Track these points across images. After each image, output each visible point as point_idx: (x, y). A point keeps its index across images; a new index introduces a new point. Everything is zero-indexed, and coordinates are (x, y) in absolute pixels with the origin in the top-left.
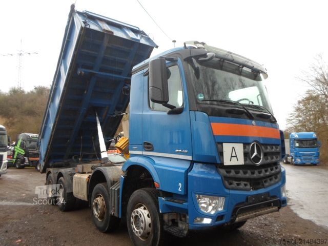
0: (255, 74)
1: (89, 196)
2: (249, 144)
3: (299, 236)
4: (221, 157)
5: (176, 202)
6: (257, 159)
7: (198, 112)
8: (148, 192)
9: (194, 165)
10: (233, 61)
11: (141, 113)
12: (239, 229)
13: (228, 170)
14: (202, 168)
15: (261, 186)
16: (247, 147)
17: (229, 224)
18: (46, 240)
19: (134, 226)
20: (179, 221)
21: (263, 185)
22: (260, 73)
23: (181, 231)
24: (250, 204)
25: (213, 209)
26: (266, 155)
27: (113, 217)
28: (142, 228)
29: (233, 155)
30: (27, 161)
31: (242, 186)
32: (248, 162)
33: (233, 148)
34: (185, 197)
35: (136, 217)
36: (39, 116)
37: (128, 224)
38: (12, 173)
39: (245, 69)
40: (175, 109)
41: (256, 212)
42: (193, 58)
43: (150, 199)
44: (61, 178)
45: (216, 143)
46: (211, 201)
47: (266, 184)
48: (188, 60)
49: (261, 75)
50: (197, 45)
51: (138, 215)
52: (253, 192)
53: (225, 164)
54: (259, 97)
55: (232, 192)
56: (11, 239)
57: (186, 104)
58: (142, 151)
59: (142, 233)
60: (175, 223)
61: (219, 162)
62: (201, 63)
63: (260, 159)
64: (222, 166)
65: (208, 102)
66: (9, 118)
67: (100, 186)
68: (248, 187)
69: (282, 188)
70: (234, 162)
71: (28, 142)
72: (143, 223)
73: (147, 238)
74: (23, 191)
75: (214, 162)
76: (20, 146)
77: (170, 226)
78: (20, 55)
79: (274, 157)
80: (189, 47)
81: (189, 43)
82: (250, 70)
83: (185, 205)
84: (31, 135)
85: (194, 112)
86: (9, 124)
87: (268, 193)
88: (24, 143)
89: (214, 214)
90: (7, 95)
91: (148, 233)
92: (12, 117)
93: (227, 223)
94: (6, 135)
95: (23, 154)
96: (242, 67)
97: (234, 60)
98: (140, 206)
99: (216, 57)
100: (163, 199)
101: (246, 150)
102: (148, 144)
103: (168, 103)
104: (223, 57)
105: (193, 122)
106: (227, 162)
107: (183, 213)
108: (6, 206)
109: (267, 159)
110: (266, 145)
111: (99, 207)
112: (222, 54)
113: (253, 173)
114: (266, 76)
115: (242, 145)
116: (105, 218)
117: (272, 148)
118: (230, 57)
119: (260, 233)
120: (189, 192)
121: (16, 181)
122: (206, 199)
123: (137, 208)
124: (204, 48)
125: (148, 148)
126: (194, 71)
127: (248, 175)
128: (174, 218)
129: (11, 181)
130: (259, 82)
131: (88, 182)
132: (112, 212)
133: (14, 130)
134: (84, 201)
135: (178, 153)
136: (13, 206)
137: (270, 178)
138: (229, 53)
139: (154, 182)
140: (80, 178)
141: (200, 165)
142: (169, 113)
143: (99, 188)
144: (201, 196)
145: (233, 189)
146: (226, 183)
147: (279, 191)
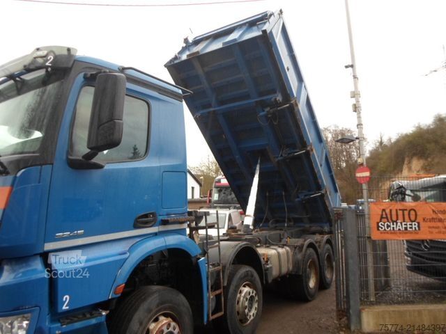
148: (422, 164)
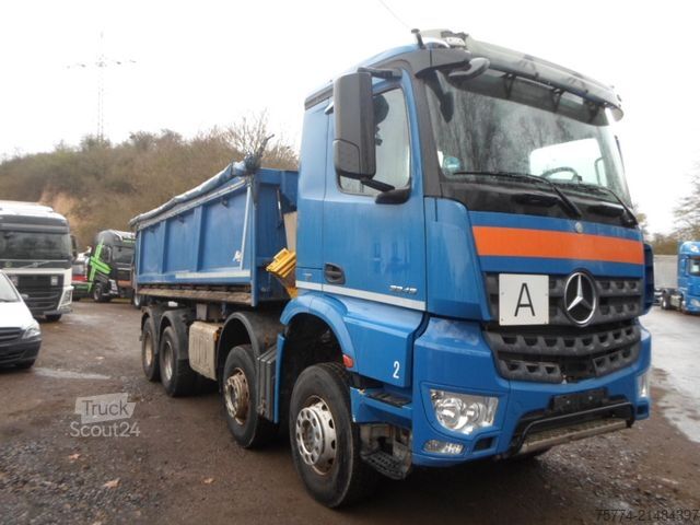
0: (593, 108)
1: (219, 370)
2: (564, 277)
3: (675, 482)
4: (493, 306)
5: (386, 402)
6: (582, 310)
7: (443, 200)
8: (331, 371)
9: (431, 322)
10: (535, 77)
11: (321, 199)
12: (539, 458)
13: (507, 336)
14: (447, 329)
15: (588, 373)
16: (559, 283)
17: (505, 457)
18: (128, 457)
19: (301, 443)
20: (395, 442)
21: (593, 371)
22: (604, 107)
23: (397, 464)
24: (560, 413)
25: (468, 424)
26: (603, 301)
27: (261, 418)
28: (317, 449)
29: (522, 303)
30: (114, 286)
31: (541, 372)
32: (560, 318)
33: (525, 285)
34: (406, 392)
35: (306, 424)
36: (140, 194)
37: (291, 437)
38: (84, 311)
39: (566, 96)
40: (391, 191)
41: (572, 430)
42: (437, 72)
43: (335, 390)
44: (168, 329)
45: (482, 272)
46: (465, 406)
47: (602, 369)
48: (426, 76)
49: (608, 111)
50: (448, 39)
51: (310, 420)
52: (566, 387)
53: (502, 323)
54: (601, 163)
55: (515, 386)
56: (60, 452)
57: (418, 180)
58: (322, 283)
59: (316, 459)
60: (384, 446)
61: (486, 317)
62: (457, 82)
63: (590, 311)
64: (494, 326)
65: (472, 177)
66: (80, 199)
67: (238, 350)
68: (557, 374)
69: (639, 379)
70: (525, 318)
71: (115, 249)
72: (318, 437)
73: (328, 469)
74: (100, 350)
75: (477, 318)
76: (101, 256)
77: (373, 453)
78: (101, 65)
79: (626, 307)
80: (429, 44)
81: (431, 33)
82: (579, 100)
83: (406, 410)
84: (121, 234)
85: (433, 200)
86: (82, 211)
87: (604, 390)
88: (107, 252)
89: (471, 434)
90: (76, 151)
91: (330, 461)
92: (87, 196)
93: (501, 454)
94: (69, 235)
95: (108, 272)
96: (561, 93)
97: (537, 74)
98: (316, 401)
99: (494, 67)
100: (361, 392)
101: (556, 290)
102: (335, 269)
103: (376, 178)
104: (511, 67)
105: (432, 224)
106: (507, 317)
107: (403, 426)
108: (62, 380)
109: (608, 311)
110: (605, 280)
111: (237, 396)
112: (510, 60)
113: (570, 344)
114: (619, 114)
115: (545, 279)
116: (248, 420)
117: (622, 286)
118: (528, 69)
119: (585, 468)
120: (416, 382)
121: (89, 329)
122: (453, 400)
123: (308, 406)
124: (464, 47)
125: (334, 277)
126: (439, 103)
127: (559, 347)
128: (382, 435)
129: (79, 327)
130: (603, 128)
131: (216, 343)
132: (260, 409)
133: (91, 223)
134: (210, 380)
135: (395, 293)
136: (75, 381)
137: (613, 355)
138: (528, 57)
139: (342, 354)
140: (202, 332)
141: (443, 323)
142: (380, 201)
143: (236, 357)
144: (442, 393)
145: (518, 379)
146: (503, 365)
147: (631, 384)
148: (72, 206)
